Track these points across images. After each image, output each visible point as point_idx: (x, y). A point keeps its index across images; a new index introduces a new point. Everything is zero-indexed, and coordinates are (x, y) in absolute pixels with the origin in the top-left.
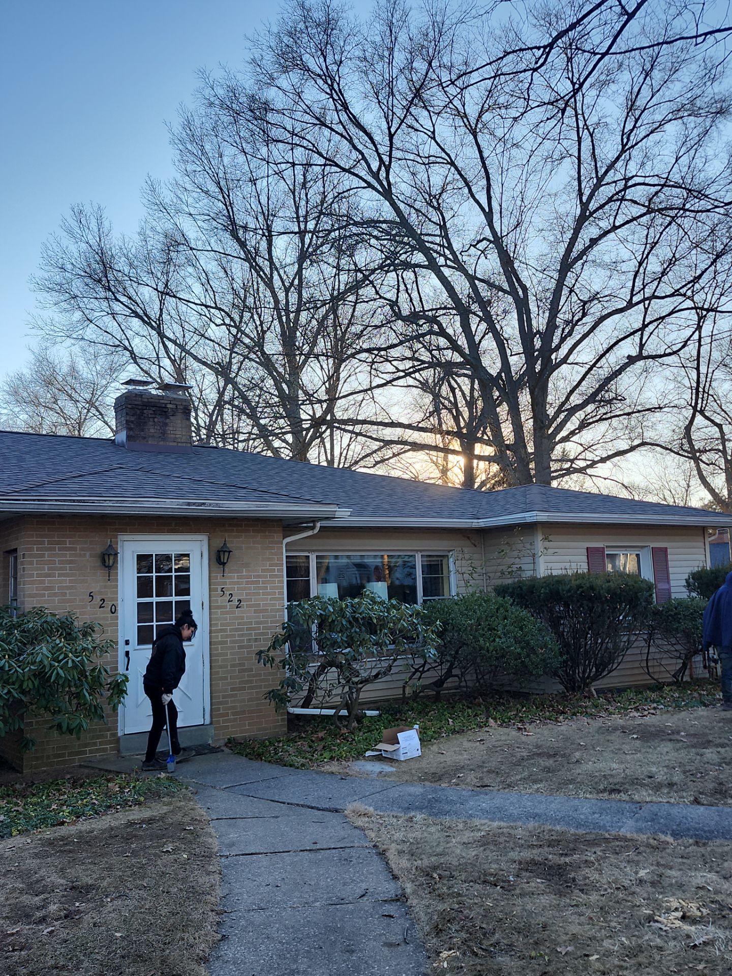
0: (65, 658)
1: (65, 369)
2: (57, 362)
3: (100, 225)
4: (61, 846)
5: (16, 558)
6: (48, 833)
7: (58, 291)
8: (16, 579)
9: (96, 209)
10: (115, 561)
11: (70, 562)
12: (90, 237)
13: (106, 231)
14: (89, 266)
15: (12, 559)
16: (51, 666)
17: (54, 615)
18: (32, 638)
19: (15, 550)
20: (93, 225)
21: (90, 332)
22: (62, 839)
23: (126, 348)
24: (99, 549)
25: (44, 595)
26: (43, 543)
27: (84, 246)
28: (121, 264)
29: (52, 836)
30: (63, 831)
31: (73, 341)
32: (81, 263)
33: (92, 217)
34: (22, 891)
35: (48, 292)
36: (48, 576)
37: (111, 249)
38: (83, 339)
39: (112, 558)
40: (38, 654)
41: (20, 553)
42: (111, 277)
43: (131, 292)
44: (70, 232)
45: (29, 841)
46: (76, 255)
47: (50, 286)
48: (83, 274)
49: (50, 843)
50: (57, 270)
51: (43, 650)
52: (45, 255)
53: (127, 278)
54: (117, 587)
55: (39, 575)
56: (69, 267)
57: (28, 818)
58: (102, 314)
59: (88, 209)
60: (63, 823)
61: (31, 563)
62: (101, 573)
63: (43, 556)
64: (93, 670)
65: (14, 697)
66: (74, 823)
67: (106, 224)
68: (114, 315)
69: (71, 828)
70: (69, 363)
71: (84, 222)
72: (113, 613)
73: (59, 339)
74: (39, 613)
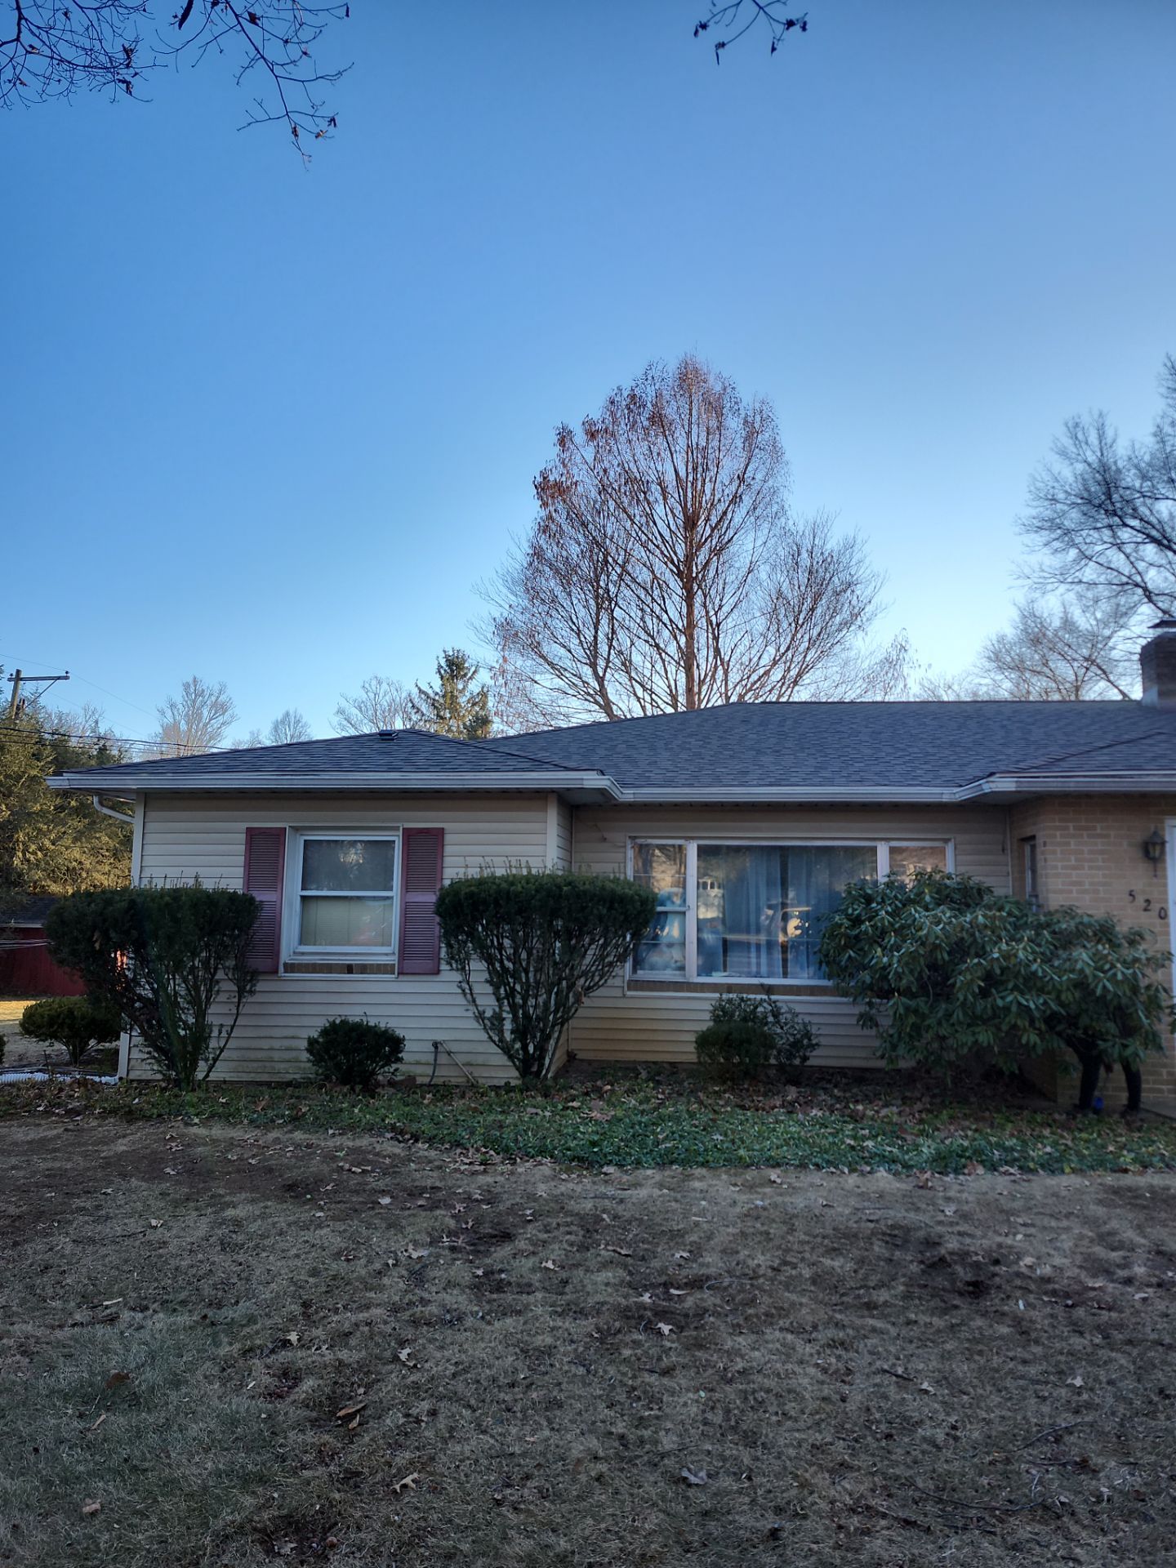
0: (1110, 969)
1: (1057, 623)
2: (1045, 615)
3: (1101, 436)
4: (1130, 1198)
5: (1033, 848)
6: (1110, 1179)
7: (1050, 529)
8: (1034, 871)
9: (1096, 417)
10: (1163, 852)
11: (1102, 852)
12: (1089, 453)
13: (1109, 441)
14: (1087, 490)
15: (1027, 849)
16: (1095, 976)
17: (1090, 916)
18: (1066, 941)
19: (1033, 837)
20: (1093, 438)
21: (1090, 572)
22: (1130, 1189)
23: (1137, 585)
24: (1139, 837)
25: (1071, 892)
26: (1067, 828)
27: (1080, 467)
28: (1131, 479)
29: (1115, 1184)
30: (1128, 1180)
31: (1067, 586)
32: (1077, 487)
33: (1091, 429)
34: (1092, 1241)
35: (1036, 532)
36: (1075, 868)
37: (1115, 463)
38: (1080, 582)
39: (1158, 848)
40: (1076, 961)
41: (1039, 841)
42: (1116, 497)
43: (1143, 510)
44: (1063, 453)
45: (1087, 1183)
46: (1071, 479)
47: (1040, 524)
48: (1080, 501)
49: (1116, 1191)
50: (1046, 503)
51: (1082, 956)
52: (1032, 488)
53: (1138, 495)
54: (1165, 885)
55: (1064, 868)
56: (1061, 496)
57: (1081, 1157)
58: (1106, 546)
59: (1086, 420)
60: (1126, 1171)
61: (1054, 852)
62: (1143, 867)
63: (1068, 844)
64: (1148, 987)
65: (1050, 1008)
66: (1142, 1174)
67: (1110, 433)
68: (1119, 546)
69: (1139, 1178)
70: (1062, 615)
71: (1080, 436)
72: (1161, 918)
73: (1049, 587)
74: (1069, 912)
